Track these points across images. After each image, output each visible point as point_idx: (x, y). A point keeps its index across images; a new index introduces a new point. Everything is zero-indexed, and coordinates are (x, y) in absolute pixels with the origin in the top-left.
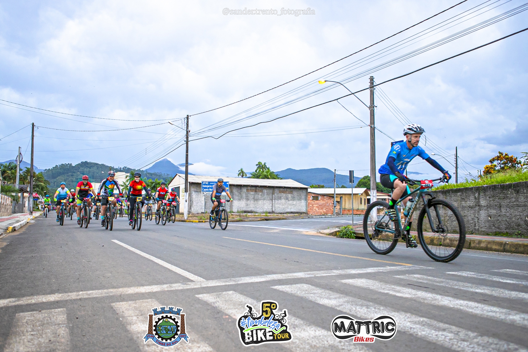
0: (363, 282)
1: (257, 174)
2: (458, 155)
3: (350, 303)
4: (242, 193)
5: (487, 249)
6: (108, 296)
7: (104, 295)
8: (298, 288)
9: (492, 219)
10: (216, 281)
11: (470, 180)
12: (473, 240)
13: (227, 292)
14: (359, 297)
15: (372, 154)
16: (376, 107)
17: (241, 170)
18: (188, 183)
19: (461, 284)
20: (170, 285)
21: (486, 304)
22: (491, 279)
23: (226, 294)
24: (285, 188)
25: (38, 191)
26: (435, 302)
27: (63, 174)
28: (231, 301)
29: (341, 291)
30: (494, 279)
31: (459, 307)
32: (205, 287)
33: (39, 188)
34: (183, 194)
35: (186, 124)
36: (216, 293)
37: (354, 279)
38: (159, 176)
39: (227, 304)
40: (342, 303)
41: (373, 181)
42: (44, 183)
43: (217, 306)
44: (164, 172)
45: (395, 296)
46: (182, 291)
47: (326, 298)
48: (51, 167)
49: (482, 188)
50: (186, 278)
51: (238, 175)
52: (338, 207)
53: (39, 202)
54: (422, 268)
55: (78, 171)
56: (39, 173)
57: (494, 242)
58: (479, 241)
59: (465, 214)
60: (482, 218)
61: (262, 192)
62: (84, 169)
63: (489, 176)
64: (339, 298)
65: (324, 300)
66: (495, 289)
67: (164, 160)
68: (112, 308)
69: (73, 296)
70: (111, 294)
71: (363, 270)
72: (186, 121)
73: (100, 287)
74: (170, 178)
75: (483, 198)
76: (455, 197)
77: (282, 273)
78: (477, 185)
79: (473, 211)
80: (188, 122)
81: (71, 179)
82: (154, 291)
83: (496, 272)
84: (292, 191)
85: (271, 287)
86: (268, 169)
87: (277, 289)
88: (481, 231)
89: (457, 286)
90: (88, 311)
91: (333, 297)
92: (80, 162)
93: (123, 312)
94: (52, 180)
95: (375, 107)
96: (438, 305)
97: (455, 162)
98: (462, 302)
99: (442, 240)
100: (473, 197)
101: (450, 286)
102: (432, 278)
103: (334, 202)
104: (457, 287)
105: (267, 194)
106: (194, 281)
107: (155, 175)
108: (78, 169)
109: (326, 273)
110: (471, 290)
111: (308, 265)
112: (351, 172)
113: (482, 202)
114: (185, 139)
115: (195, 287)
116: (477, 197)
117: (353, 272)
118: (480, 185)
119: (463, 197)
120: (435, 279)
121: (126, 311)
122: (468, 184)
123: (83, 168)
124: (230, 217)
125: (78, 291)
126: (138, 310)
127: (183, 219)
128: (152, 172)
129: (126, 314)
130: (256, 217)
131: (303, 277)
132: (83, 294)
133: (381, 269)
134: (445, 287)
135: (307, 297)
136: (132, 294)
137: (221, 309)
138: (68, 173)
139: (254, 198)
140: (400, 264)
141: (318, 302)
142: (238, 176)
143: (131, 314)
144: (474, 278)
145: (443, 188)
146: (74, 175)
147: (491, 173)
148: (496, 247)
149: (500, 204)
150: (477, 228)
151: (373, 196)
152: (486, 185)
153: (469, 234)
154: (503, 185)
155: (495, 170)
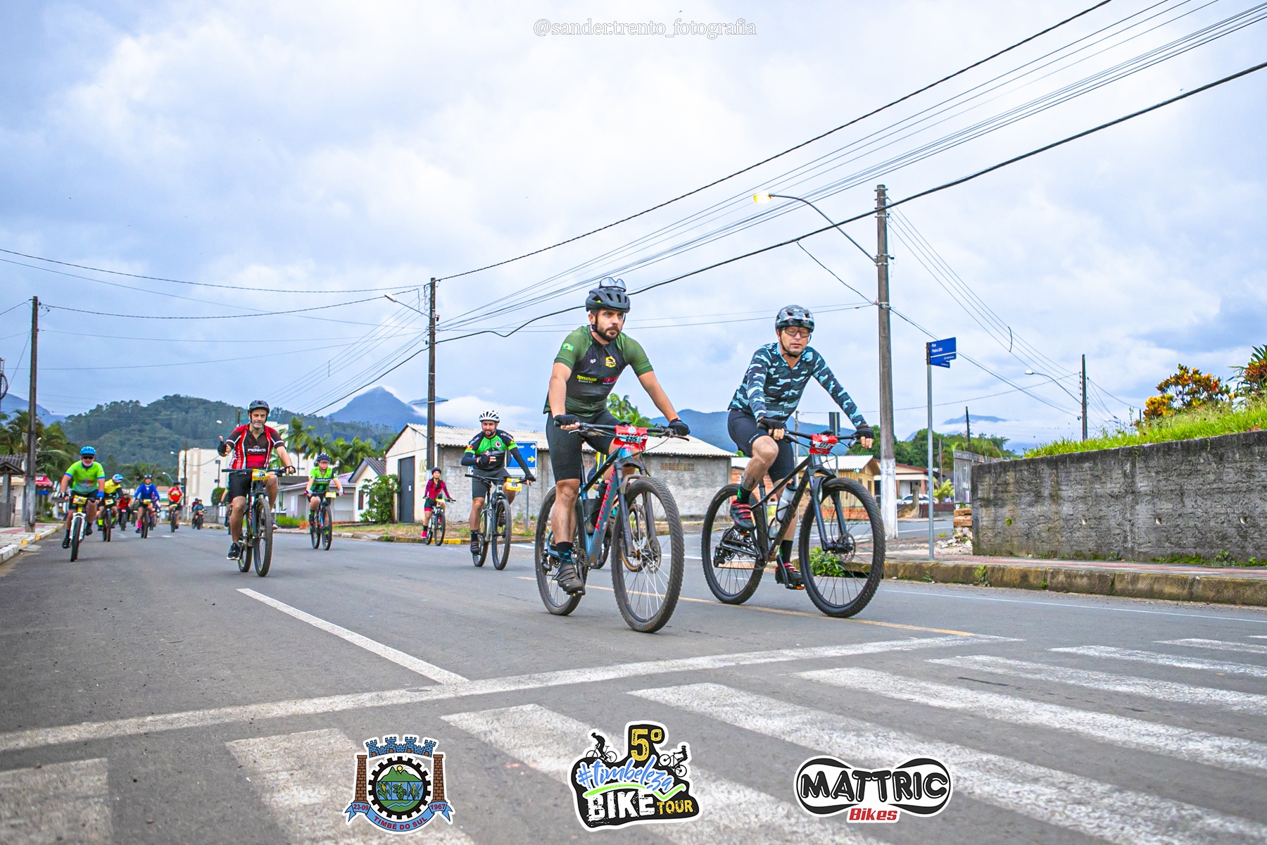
0: (853, 676)
2: (1087, 375)
3: (818, 724)
5: (1151, 594)
6: (218, 725)
7: (209, 722)
8: (694, 693)
9: (1164, 524)
10: (494, 681)
11: (1112, 433)
12: (1119, 575)
13: (521, 707)
14: (840, 711)
15: (884, 372)
16: (892, 258)
18: (436, 448)
19: (1083, 673)
20: (380, 693)
21: (1137, 719)
22: (1153, 661)
23: (517, 712)
24: (675, 456)
25: (49, 472)
26: (1019, 716)
27: (117, 426)
28: (528, 727)
29: (799, 697)
30: (1161, 662)
31: (1073, 727)
32: (466, 696)
33: (53, 464)
35: (428, 301)
36: (493, 710)
37: (832, 670)
38: (366, 432)
39: (517, 736)
40: (798, 726)
41: (887, 436)
42: (66, 451)
43: (493, 741)
44: (375, 420)
45: (926, 706)
46: (406, 706)
47: (760, 715)
48: (84, 411)
49: (1139, 450)
50: (421, 675)
53: (53, 498)
54: (995, 641)
55: (156, 420)
56: (52, 426)
57: (1166, 579)
58: (1134, 577)
59: (1101, 514)
60: (1140, 521)
62: (171, 415)
63: (1155, 421)
64: (793, 713)
65: (755, 720)
66: (1161, 684)
67: (375, 390)
68: (228, 753)
69: (129, 726)
70: (227, 721)
71: (853, 648)
72: (428, 292)
73: (201, 702)
74: (391, 435)
75: (1142, 475)
76: (1078, 474)
77: (658, 659)
78: (1128, 443)
79: (1121, 506)
80: (433, 295)
81: (137, 440)
82: (337, 709)
83: (1166, 644)
84: (693, 465)
85: (629, 693)
86: (635, 410)
87: (644, 696)
88: (1139, 552)
89: (1073, 678)
90: (164, 762)
91: (778, 712)
92: (161, 398)
93: (255, 762)
95: (889, 259)
96: (1025, 724)
97: (1081, 392)
98: (1081, 714)
99: (1049, 576)
100: (1120, 472)
101: (1057, 680)
102: (1017, 662)
104: (1072, 682)
106: (440, 684)
107: (353, 428)
108: (157, 415)
109: (765, 658)
110: (1106, 687)
111: (723, 640)
112: (834, 417)
113: (1140, 485)
114: (428, 338)
115: (441, 696)
116: (1128, 471)
117: (831, 652)
118: (1135, 443)
119: (1096, 473)
120: (1024, 663)
121: (263, 761)
122: (1107, 442)
123: (169, 413)
125: (142, 715)
126: (293, 756)
128: (345, 421)
129: (264, 765)
131: (710, 666)
132: (154, 722)
133: (898, 645)
134: (1046, 682)
135: (715, 714)
136: (281, 718)
137: (503, 746)
138: (130, 426)
140: (943, 631)
141: (741, 725)
143: (274, 767)
144: (1115, 659)
145: (1051, 453)
146: (144, 431)
147: (1160, 415)
148: (1174, 590)
149: (1181, 487)
150: (1129, 545)
151: (890, 473)
152: (1148, 444)
153: (1111, 561)
154: (1188, 442)
155: (1170, 408)
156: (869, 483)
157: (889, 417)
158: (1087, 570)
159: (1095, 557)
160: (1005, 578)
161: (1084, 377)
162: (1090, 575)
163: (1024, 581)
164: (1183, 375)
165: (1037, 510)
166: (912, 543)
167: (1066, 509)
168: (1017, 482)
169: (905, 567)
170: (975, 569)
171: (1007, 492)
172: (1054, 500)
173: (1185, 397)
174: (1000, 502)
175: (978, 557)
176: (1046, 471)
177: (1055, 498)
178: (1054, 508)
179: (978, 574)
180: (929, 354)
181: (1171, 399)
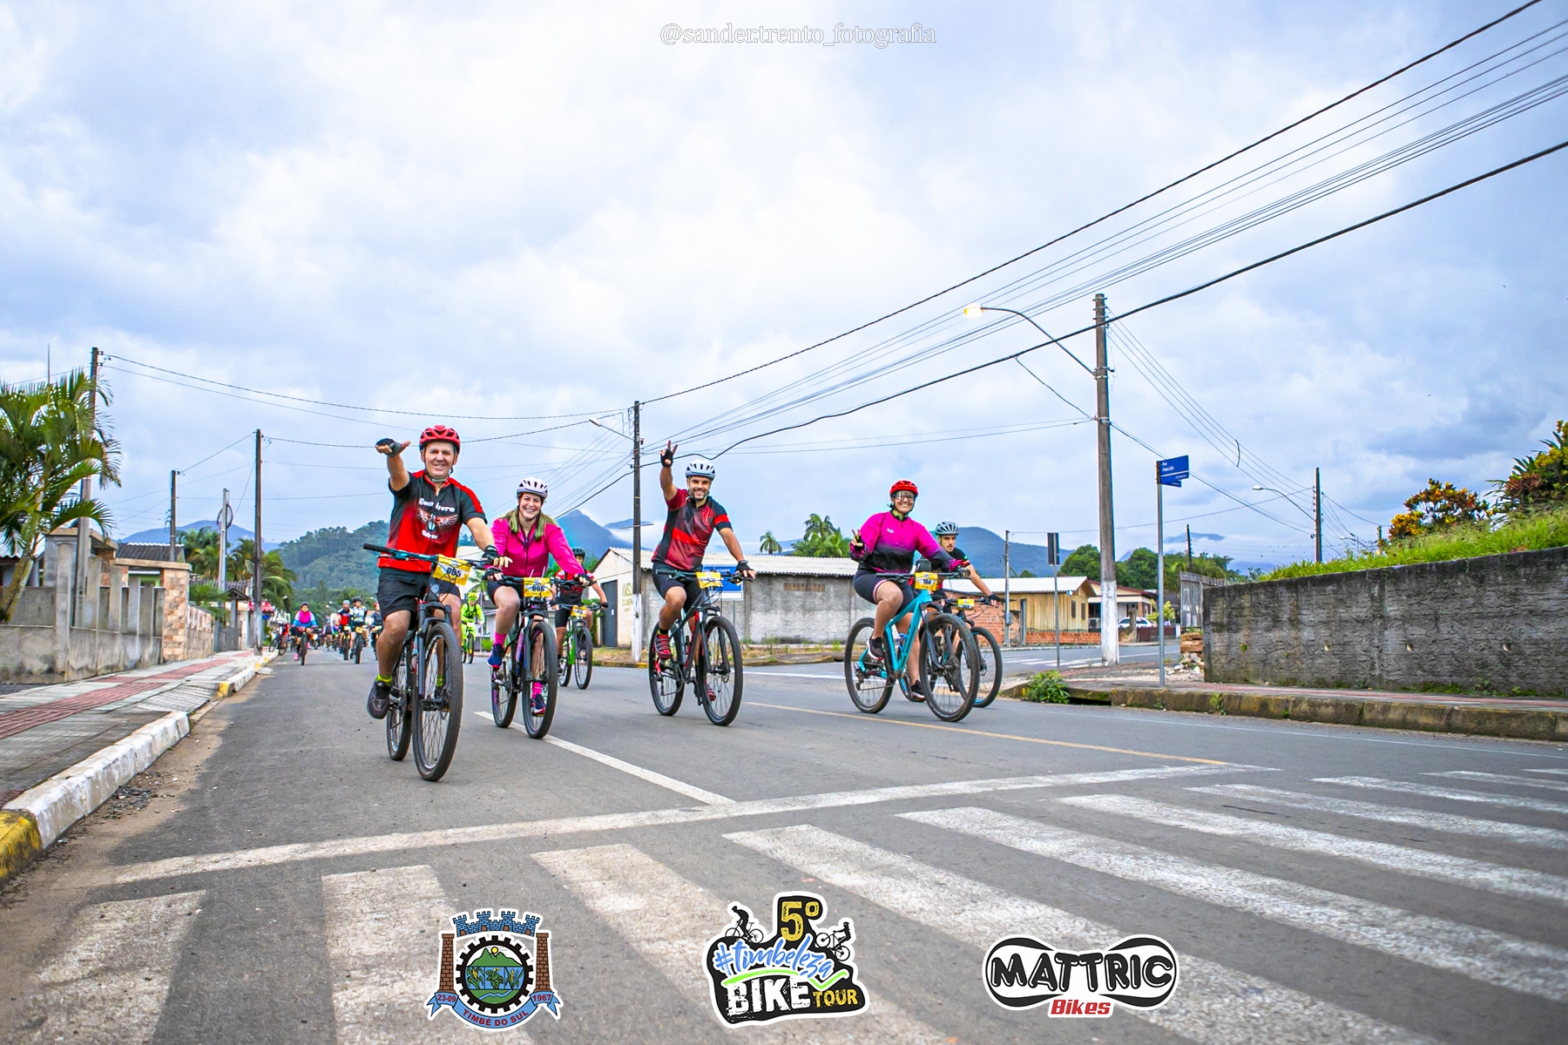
1: (809, 546)
2: (1321, 490)
4: (773, 593)
5: (1404, 725)
6: (516, 838)
8: (961, 816)
9: (1416, 650)
10: (760, 802)
11: (1357, 554)
12: (1370, 705)
15: (1104, 490)
16: (1113, 371)
17: (768, 535)
19: (1352, 804)
25: (268, 597)
26: (1294, 843)
27: (327, 553)
32: (739, 816)
33: (273, 590)
34: (627, 598)
35: (632, 425)
41: (1107, 559)
42: (284, 578)
47: (1033, 838)
48: (295, 538)
49: (1388, 573)
50: (688, 796)
51: (761, 549)
52: (1015, 626)
53: (272, 623)
54: (1252, 770)
56: (271, 553)
57: (1422, 709)
58: (1385, 706)
59: (1346, 639)
60: (1389, 648)
61: (823, 590)
63: (1406, 541)
65: (1029, 842)
72: (632, 415)
73: (491, 818)
76: (1321, 597)
77: (914, 784)
78: (1376, 565)
79: (1368, 632)
80: (637, 419)
86: (837, 532)
88: (1389, 680)
89: (1343, 808)
92: (366, 524)
94: (300, 570)
95: (1109, 372)
97: (1315, 508)
99: (1291, 704)
100: (1367, 595)
102: (1279, 791)
103: (1005, 612)
105: (837, 596)
111: (973, 765)
112: (1052, 538)
113: (1389, 609)
114: (633, 462)
116: (1376, 594)
117: (1086, 779)
118: (1383, 563)
119: (1340, 597)
120: (1288, 793)
122: (1352, 563)
124: (745, 655)
127: (629, 661)
130: (810, 652)
131: (968, 791)
135: (988, 836)
136: (571, 834)
138: (338, 552)
139: (803, 607)
140: (1194, 760)
142: (759, 552)
145: (1290, 575)
146: (351, 557)
147: (1409, 534)
148: (1429, 720)
149: (1436, 612)
150: (1377, 672)
151: (1109, 595)
152: (1399, 566)
153: (1356, 689)
154: (1443, 564)
155: (1419, 525)
156: (1084, 605)
157: (1110, 537)
158: (1332, 699)
159: (1339, 685)
160: (1244, 707)
161: (1318, 492)
162: (1336, 704)
163: (1263, 710)
164: (1434, 490)
165: (1275, 635)
166: (1136, 669)
167: (1307, 634)
168: (1253, 606)
169: (1135, 694)
170: (1211, 696)
171: (1241, 616)
172: (1293, 625)
173: (1437, 514)
174: (1234, 627)
175: (1211, 684)
176: (1285, 595)
177: (1295, 623)
178: (1293, 633)
179: (1213, 701)
180: (1160, 473)
181: (1421, 516)
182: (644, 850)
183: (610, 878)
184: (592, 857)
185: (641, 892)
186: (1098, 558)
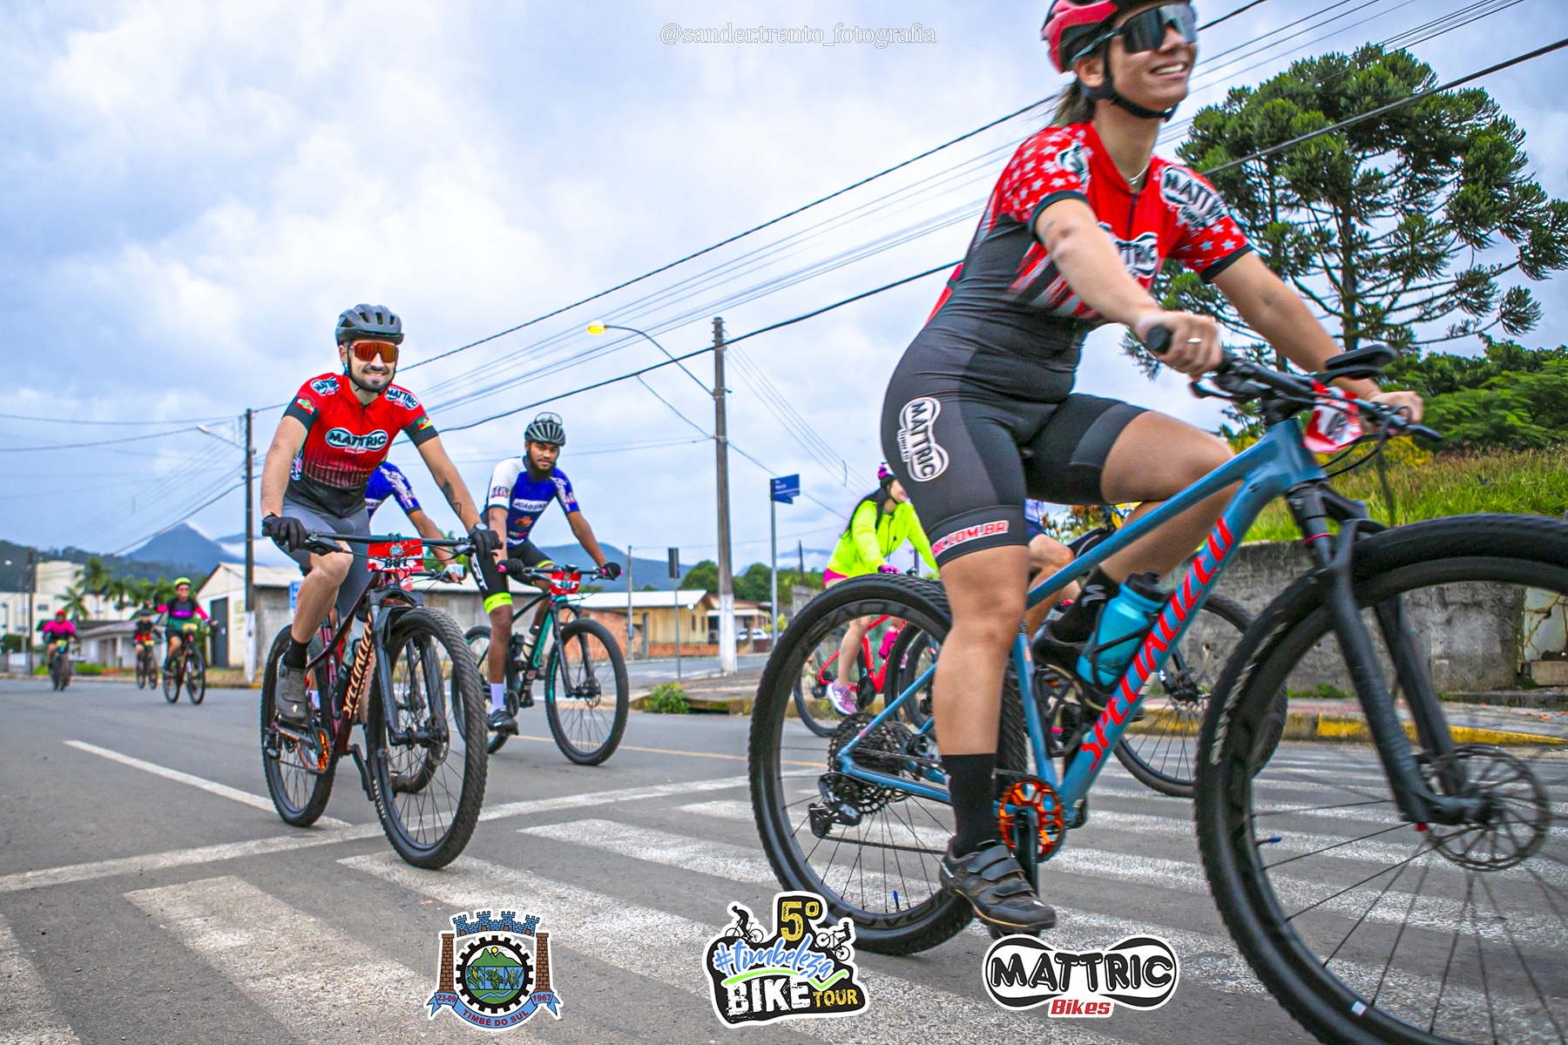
18: (254, 588)
34: (239, 616)
35: (244, 434)
37: (709, 803)
41: (724, 573)
52: (638, 639)
72: (244, 424)
80: (249, 427)
95: (726, 393)
103: (627, 625)
107: (153, 567)
112: (673, 553)
114: (244, 473)
127: (242, 682)
151: (726, 609)
156: (703, 619)
157: (727, 553)
166: (752, 679)
180: (773, 490)
182: (251, 882)
183: (213, 913)
184: (194, 892)
185: (247, 927)
186: (715, 572)
